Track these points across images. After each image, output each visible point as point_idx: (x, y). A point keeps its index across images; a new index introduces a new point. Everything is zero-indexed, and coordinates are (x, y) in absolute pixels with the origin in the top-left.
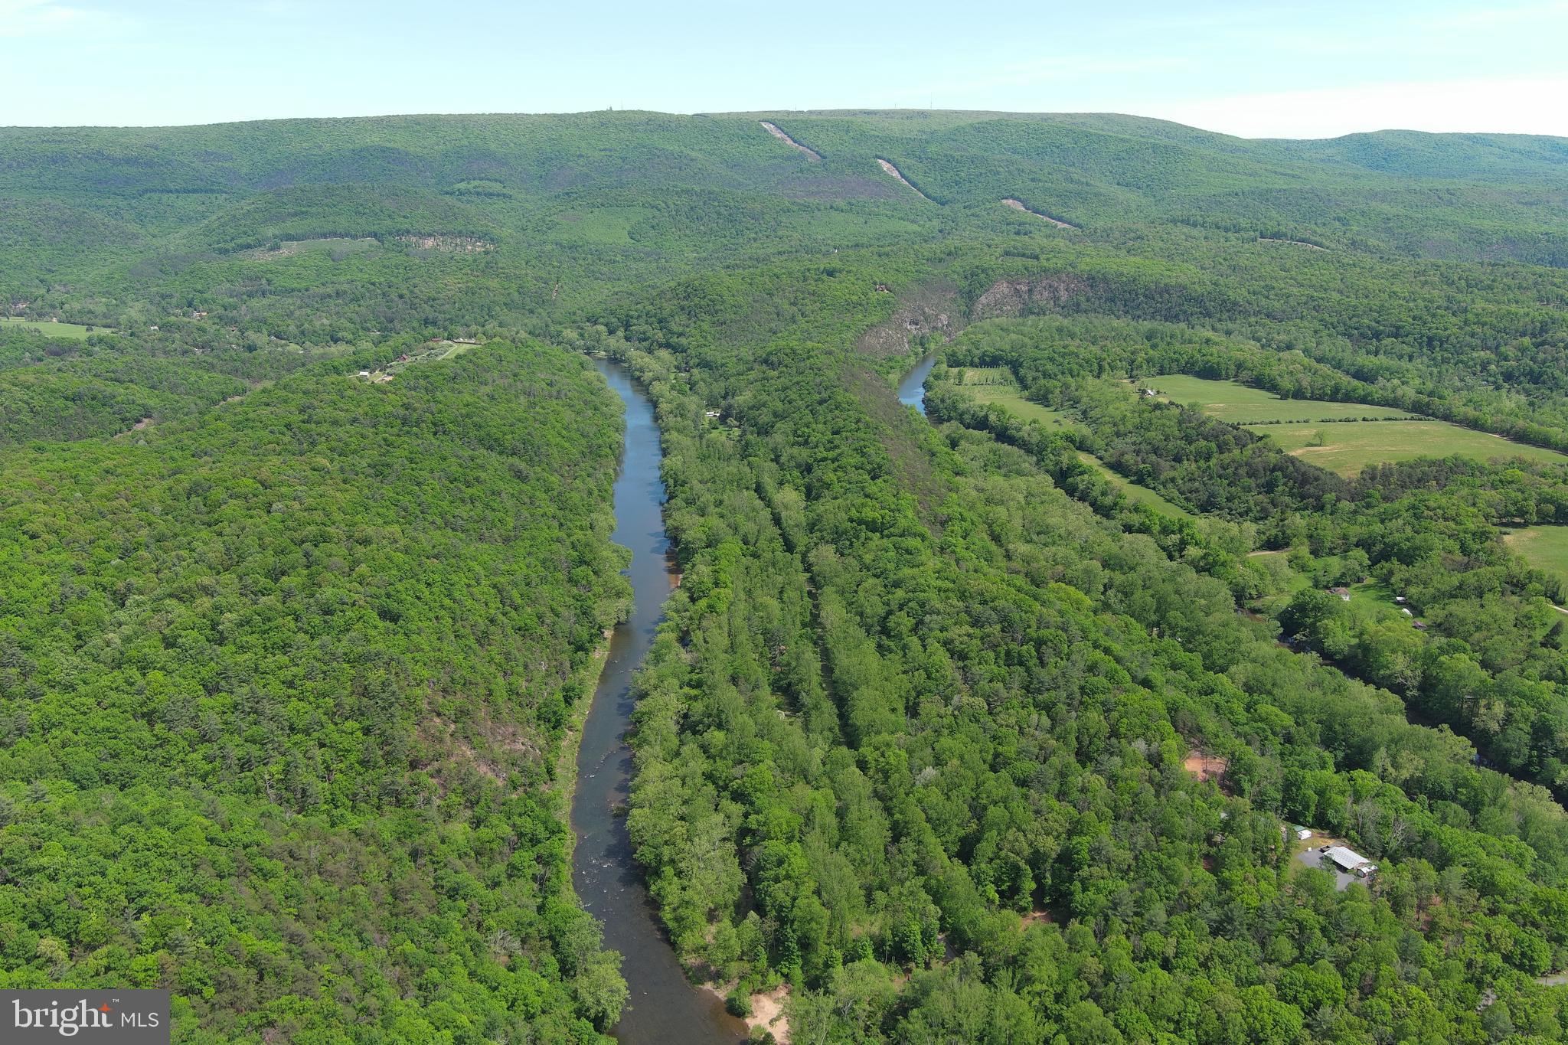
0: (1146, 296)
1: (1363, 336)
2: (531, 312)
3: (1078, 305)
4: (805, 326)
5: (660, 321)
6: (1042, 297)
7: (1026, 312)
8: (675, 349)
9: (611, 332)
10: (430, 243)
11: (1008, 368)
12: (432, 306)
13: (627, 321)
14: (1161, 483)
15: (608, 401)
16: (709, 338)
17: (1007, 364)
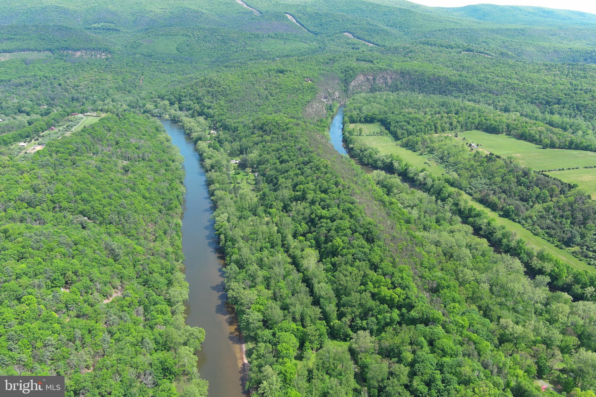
0: (429, 82)
1: (541, 103)
2: (129, 92)
3: (397, 86)
4: (274, 102)
5: (197, 99)
6: (380, 82)
7: (373, 90)
8: (207, 116)
9: (172, 104)
10: (79, 54)
11: (379, 123)
12: (76, 90)
13: (180, 98)
14: (523, 219)
15: (174, 158)
16: (225, 110)
17: (378, 122)
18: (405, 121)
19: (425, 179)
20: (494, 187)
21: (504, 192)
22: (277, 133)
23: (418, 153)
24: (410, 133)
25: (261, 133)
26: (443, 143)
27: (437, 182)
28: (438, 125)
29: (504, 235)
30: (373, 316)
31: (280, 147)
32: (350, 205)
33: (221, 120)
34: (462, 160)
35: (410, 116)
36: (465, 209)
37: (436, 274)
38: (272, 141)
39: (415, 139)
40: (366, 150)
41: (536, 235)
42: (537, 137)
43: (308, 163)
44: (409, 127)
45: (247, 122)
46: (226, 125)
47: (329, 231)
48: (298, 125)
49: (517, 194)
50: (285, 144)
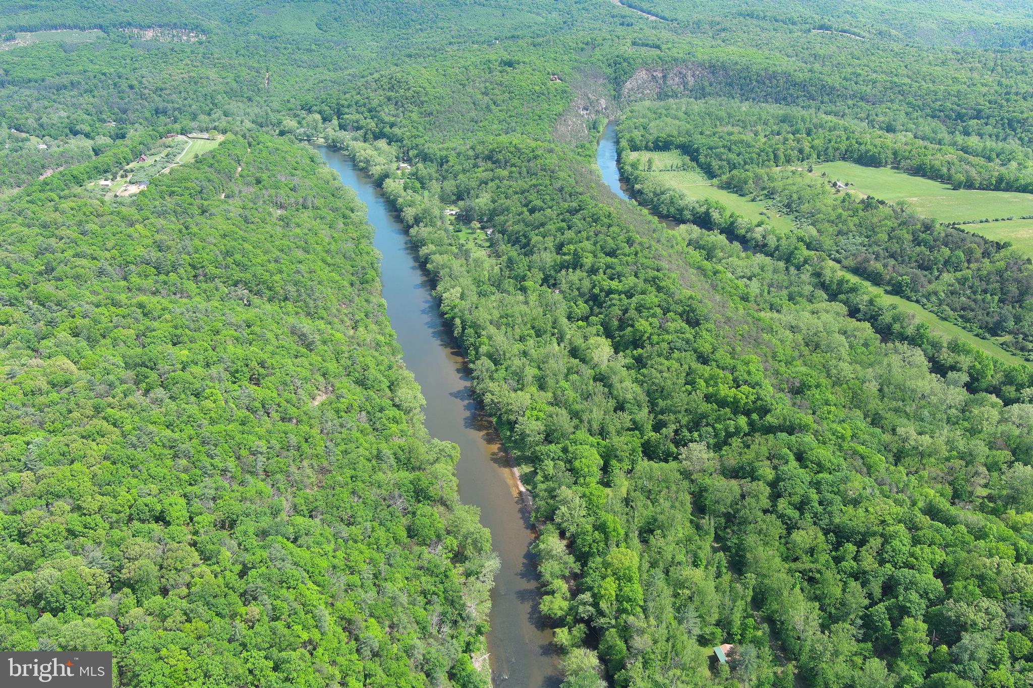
0: (757, 81)
1: (948, 117)
2: (250, 99)
3: (703, 89)
4: (502, 115)
5: (370, 111)
6: (674, 82)
7: (662, 96)
8: (391, 140)
9: (325, 120)
10: (150, 34)
11: (678, 151)
12: (160, 96)
13: (339, 110)
14: (923, 296)
15: (352, 205)
16: (420, 129)
17: (676, 148)
18: (724, 147)
19: (764, 237)
20: (876, 249)
21: (892, 256)
22: (518, 164)
23: (748, 198)
24: (733, 167)
25: (490, 165)
26: (790, 181)
27: (784, 242)
28: (780, 153)
29: (896, 319)
30: (708, 425)
31: (526, 186)
32: (656, 273)
33: (417, 145)
34: (824, 209)
35: (732, 138)
36: (831, 281)
37: (797, 369)
38: (510, 177)
39: (743, 176)
40: (663, 193)
41: (945, 319)
42: (945, 170)
43: (577, 211)
44: (732, 156)
45: (462, 149)
46: (426, 154)
47: (625, 311)
48: (551, 151)
49: (913, 259)
50: (534, 181)
